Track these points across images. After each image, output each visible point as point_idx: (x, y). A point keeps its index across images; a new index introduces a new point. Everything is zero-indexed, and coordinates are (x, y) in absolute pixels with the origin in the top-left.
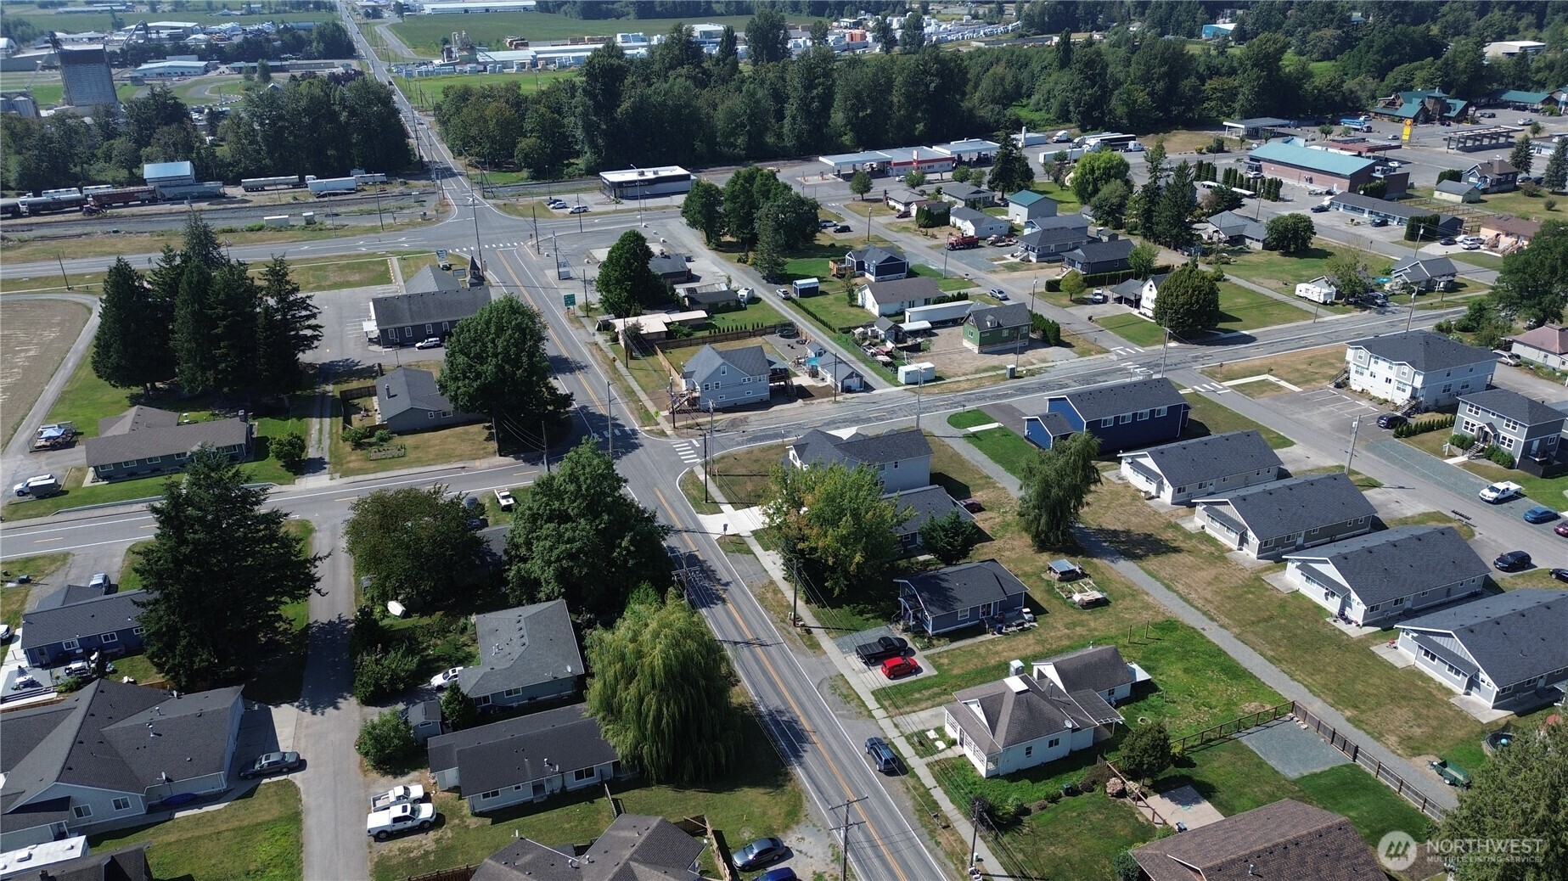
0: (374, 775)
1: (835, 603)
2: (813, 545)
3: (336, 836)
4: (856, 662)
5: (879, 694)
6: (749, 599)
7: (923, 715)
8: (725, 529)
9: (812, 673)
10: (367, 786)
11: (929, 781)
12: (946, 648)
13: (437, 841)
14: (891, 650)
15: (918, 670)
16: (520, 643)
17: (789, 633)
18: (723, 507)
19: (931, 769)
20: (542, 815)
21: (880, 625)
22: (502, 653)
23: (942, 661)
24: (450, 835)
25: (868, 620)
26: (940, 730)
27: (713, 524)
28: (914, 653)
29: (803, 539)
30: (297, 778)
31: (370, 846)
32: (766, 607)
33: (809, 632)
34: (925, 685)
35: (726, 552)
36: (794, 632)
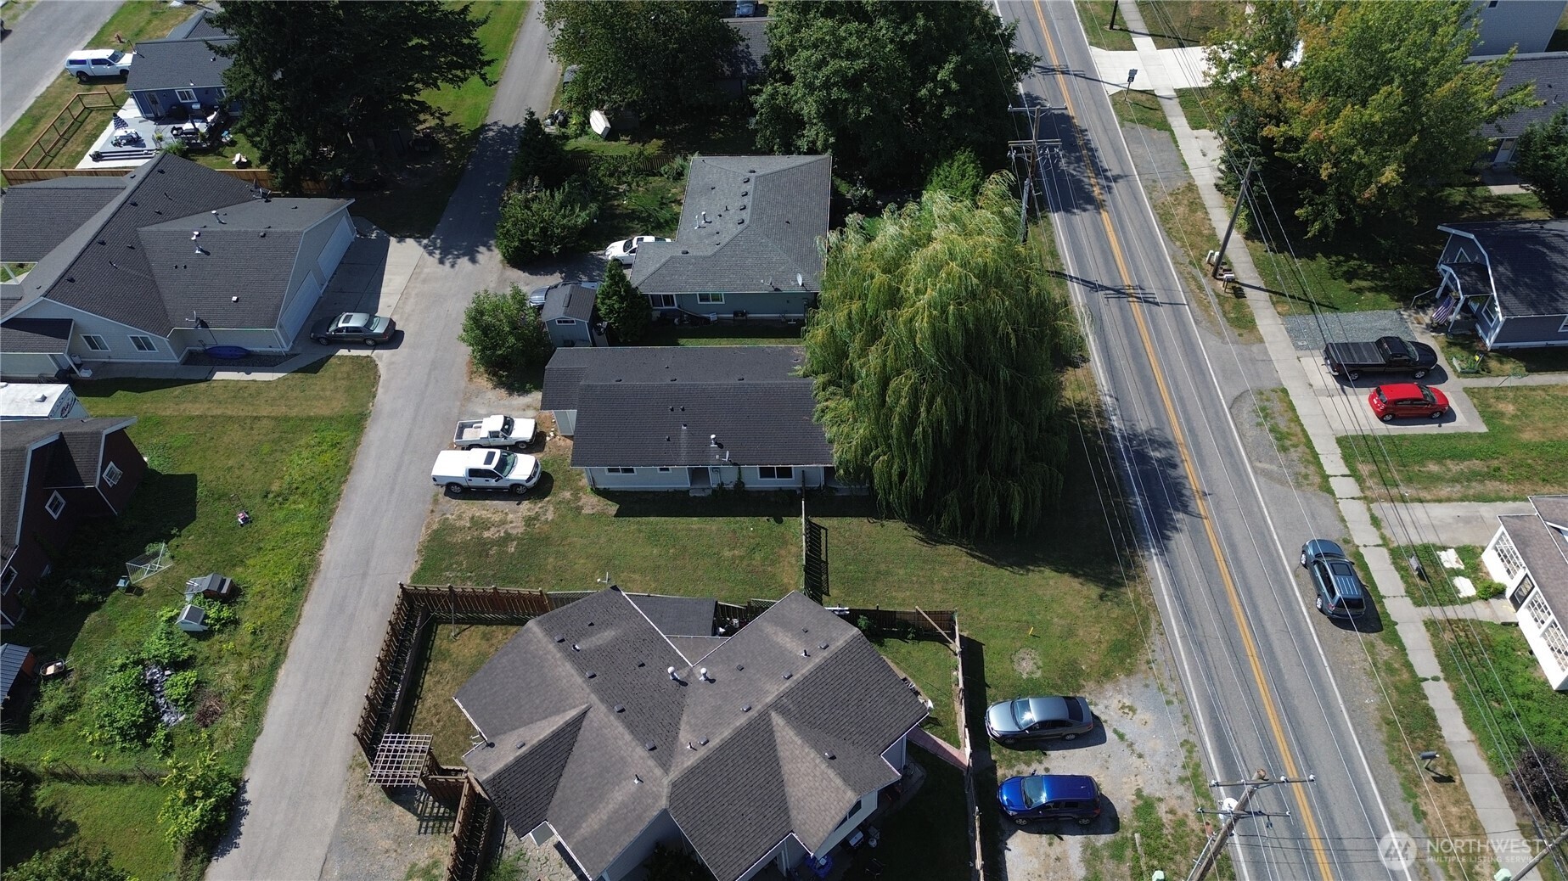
0: (483, 382)
1: (1306, 250)
2: (1297, 132)
3: (398, 469)
4: (1318, 371)
5: (1353, 447)
6: (1142, 211)
7: (1441, 512)
8: (1131, 79)
9: (1227, 374)
10: (467, 398)
11: (1425, 661)
12: (1514, 381)
13: (529, 521)
14: (1400, 364)
15: (1446, 415)
16: (737, 218)
17: (1201, 288)
18: (1137, 40)
19: (1435, 635)
20: (695, 522)
21: (1383, 307)
22: (709, 229)
23: (1501, 406)
24: (550, 516)
25: (1360, 291)
26: (1470, 555)
27: (1112, 67)
28: (1443, 377)
29: (1278, 119)
30: (382, 357)
31: (436, 501)
32: (1168, 233)
33: (1238, 292)
34: (1456, 448)
35: (1123, 120)
36: (1208, 290)
